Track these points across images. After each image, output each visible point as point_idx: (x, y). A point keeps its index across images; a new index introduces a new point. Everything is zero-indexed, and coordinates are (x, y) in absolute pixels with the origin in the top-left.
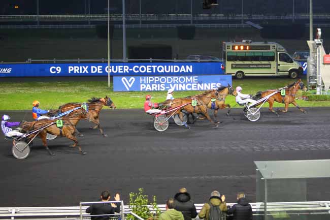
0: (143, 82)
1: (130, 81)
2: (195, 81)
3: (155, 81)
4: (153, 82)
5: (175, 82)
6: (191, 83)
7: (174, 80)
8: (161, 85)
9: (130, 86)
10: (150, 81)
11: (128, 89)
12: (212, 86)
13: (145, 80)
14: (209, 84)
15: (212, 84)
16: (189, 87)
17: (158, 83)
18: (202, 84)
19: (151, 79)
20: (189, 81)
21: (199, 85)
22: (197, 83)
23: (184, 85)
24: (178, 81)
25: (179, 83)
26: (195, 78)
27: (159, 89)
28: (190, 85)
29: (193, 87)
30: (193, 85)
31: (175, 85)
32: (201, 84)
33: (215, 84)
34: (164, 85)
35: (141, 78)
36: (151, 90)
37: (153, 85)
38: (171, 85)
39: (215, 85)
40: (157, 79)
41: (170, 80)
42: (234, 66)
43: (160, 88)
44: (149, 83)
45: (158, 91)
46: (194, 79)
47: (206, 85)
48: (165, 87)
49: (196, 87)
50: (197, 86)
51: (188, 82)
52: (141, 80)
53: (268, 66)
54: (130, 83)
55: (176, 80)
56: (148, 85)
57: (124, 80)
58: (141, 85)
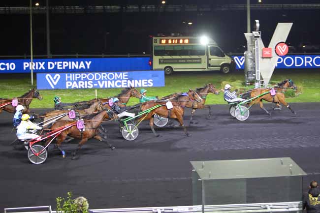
0: (69, 79)
1: (55, 78)
2: (125, 77)
3: (82, 77)
4: (80, 79)
5: (104, 78)
6: (121, 80)
7: (103, 77)
8: (89, 82)
9: (55, 83)
10: (76, 78)
11: (53, 87)
12: (143, 83)
13: (71, 77)
14: (140, 81)
15: (143, 81)
16: (119, 84)
17: (86, 80)
18: (133, 81)
19: (78, 76)
20: (119, 77)
21: (129, 82)
22: (127, 80)
23: (113, 81)
24: (107, 77)
25: (108, 80)
26: (125, 74)
27: (86, 87)
28: (120, 81)
29: (123, 84)
30: (123, 81)
31: (103, 82)
32: (131, 81)
33: (146, 80)
34: (92, 82)
35: (67, 75)
36: (77, 87)
37: (80, 82)
38: (99, 82)
39: (147, 82)
40: (84, 76)
41: (98, 77)
42: (162, 61)
43: (88, 85)
44: (75, 80)
45: (85, 89)
46: (124, 76)
47: (136, 81)
48: (93, 84)
49: (126, 84)
50: (127, 82)
51: (118, 79)
52: (67, 77)
53: (198, 61)
54: (55, 80)
55: (105, 77)
56: (75, 83)
57: (48, 77)
58: (67, 83)
